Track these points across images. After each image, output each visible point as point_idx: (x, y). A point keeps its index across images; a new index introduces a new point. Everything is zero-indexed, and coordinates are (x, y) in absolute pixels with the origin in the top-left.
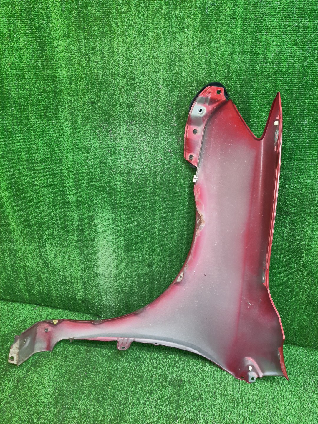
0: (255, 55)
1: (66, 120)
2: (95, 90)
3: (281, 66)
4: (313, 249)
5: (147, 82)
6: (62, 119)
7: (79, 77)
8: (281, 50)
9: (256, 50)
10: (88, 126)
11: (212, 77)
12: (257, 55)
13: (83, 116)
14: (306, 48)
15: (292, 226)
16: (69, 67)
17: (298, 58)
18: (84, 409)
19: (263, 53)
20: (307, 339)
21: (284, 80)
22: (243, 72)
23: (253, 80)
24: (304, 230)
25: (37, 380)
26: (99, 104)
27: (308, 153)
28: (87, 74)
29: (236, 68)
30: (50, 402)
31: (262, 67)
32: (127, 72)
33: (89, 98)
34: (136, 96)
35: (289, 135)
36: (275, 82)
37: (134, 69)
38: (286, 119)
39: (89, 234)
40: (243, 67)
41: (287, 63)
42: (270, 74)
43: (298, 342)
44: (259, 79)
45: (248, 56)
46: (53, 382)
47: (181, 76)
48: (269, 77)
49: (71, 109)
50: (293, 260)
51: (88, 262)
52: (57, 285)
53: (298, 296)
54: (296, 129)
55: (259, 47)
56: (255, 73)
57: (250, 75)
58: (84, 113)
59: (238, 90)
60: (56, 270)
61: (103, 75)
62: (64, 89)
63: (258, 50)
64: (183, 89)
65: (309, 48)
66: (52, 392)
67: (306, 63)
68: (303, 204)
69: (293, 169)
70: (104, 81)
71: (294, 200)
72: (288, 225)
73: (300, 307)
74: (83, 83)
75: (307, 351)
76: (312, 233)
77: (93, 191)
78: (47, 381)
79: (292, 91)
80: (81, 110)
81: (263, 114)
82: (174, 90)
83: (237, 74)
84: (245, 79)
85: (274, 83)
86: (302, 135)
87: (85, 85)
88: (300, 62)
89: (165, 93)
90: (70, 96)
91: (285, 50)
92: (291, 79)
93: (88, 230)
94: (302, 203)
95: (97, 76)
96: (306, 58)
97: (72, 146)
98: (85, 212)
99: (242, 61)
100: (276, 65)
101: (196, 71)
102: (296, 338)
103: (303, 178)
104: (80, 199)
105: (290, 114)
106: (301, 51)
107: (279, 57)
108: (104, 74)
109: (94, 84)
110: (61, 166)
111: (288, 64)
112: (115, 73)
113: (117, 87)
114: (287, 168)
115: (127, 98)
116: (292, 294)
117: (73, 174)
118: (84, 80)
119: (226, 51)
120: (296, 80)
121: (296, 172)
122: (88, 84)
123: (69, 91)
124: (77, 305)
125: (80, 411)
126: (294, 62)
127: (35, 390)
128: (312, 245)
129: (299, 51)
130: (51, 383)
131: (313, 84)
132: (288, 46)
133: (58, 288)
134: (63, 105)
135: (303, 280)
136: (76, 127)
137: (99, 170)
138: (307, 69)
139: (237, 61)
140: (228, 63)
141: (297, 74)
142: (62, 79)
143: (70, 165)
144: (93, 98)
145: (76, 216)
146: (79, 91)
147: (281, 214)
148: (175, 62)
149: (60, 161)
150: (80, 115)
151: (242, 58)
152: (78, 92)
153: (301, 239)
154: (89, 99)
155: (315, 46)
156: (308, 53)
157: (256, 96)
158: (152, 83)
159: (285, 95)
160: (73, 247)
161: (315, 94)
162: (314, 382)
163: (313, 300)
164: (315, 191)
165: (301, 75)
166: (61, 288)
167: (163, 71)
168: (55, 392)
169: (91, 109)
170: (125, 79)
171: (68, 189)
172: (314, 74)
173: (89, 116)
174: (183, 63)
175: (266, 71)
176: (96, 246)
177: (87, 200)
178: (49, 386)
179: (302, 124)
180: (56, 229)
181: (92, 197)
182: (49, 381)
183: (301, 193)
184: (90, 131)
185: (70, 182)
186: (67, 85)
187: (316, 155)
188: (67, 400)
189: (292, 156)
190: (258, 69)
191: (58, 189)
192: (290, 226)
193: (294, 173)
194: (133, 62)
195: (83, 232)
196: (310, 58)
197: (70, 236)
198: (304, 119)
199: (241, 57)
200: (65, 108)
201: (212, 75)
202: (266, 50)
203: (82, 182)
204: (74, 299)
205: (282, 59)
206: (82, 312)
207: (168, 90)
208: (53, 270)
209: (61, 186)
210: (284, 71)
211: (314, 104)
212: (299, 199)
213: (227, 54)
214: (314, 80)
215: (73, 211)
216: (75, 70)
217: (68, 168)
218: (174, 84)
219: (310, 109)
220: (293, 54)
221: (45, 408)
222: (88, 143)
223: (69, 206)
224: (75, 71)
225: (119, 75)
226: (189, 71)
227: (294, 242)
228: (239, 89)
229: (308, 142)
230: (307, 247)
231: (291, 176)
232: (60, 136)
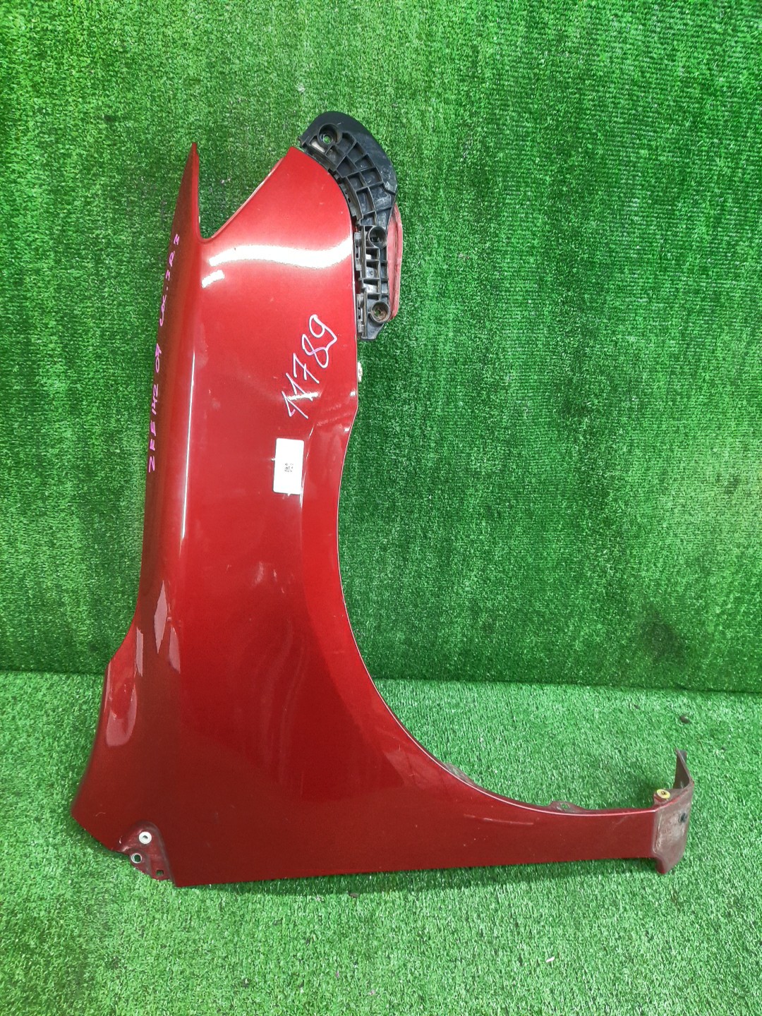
0: (536, 28)
1: (30, 165)
2: (116, 82)
3: (594, 61)
4: (628, 487)
5: (266, 72)
6: (17, 163)
7: (67, 40)
8: (597, 21)
9: (541, 14)
10: (98, 186)
11: (434, 72)
12: (544, 28)
13: (81, 155)
14: (650, 22)
15: (591, 439)
16: (33, 5)
17: (633, 44)
18: (152, 895)
19: (557, 25)
20: (598, 670)
21: (600, 97)
22: (508, 68)
23: (530, 92)
24: (614, 446)
25: (12, 850)
26: (130, 124)
27: (636, 276)
28: (91, 34)
29: (492, 54)
30: (60, 896)
31: (553, 60)
32: (208, 38)
33: (100, 103)
34: (235, 108)
35: (601, 232)
36: (580, 101)
37: (229, 32)
38: (597, 194)
39: (107, 478)
40: (509, 55)
41: (610, 54)
42: (570, 80)
43: (582, 679)
44: (543, 90)
45: (521, 28)
46: (57, 849)
47: (356, 64)
48: (566, 88)
49: (44, 133)
50: (587, 512)
51: (107, 549)
52: (17, 614)
53: (590, 585)
54: (616, 218)
55: (548, 8)
56: (535, 74)
57: (524, 77)
58: (85, 146)
59: (495, 114)
60: (13, 577)
61: (140, 39)
62: (21, 70)
63: (545, 16)
64: (360, 99)
65: (659, 21)
66: (60, 871)
67: (648, 60)
68: (616, 391)
69: (602, 312)
70: (143, 60)
71: (600, 382)
72: (581, 438)
73: (591, 607)
74: (81, 58)
75: (600, 693)
76: (630, 452)
77: (117, 365)
78: (39, 849)
79: (614, 127)
80: (74, 139)
81: (547, 178)
82: (336, 100)
83: (495, 71)
84: (511, 86)
85: (577, 103)
86: (628, 233)
87: (85, 64)
88: (637, 56)
89: (314, 108)
90: (42, 94)
91: (606, 22)
92: (615, 97)
93: (103, 469)
94: (614, 389)
95: (123, 41)
96: (648, 47)
97: (51, 239)
98: (94, 422)
99: (507, 40)
100: (583, 59)
101: (394, 52)
102: (579, 671)
103: (623, 332)
104: (78, 386)
105: (607, 182)
106: (641, 27)
107: (592, 38)
108: (143, 38)
109: (112, 65)
110: (19, 296)
111: (611, 58)
112: (173, 39)
113: (180, 78)
114: (591, 308)
115: (210, 112)
116: (578, 582)
117: (56, 320)
118: (83, 51)
119: (471, 8)
120: (626, 100)
121: (609, 319)
122: (96, 63)
123: (37, 79)
124: (76, 656)
125: (142, 901)
126: (625, 54)
127: (13, 876)
128: (626, 479)
129: (636, 26)
130: (52, 851)
131: (659, 113)
132: (613, 12)
133: (20, 621)
134: (20, 120)
135: (602, 552)
136: (62, 187)
137: (131, 308)
138: (648, 75)
139: (495, 38)
140: (475, 42)
141: (628, 84)
142: (14, 40)
143: (46, 295)
144: (110, 107)
145: (68, 434)
146: (68, 82)
147: (569, 413)
148: (340, 22)
149: (15, 283)
150: (74, 154)
151: (509, 32)
152: (65, 86)
153: (607, 466)
154: (98, 108)
155: (670, 17)
156: (653, 35)
157: (533, 132)
158: (278, 75)
159: (599, 134)
160: (63, 515)
161: (661, 137)
162: (620, 752)
163: (619, 592)
164: (642, 361)
165: (635, 88)
166: (29, 620)
167: (307, 46)
168: (66, 869)
169: (106, 136)
170: (204, 57)
171: (43, 361)
172: (662, 89)
173: (101, 157)
174: (360, 29)
175: (560, 72)
176: (127, 508)
177: (98, 389)
178: (47, 859)
179: (630, 206)
180: (10, 469)
181: (113, 380)
182: (45, 848)
183: (615, 366)
184: (105, 199)
185: (46, 341)
186: (30, 59)
187: (650, 281)
188: (104, 883)
189: (604, 280)
190: (541, 64)
191: (14, 360)
192: (586, 438)
193: (605, 321)
194: (227, 11)
195: (90, 473)
196: (658, 49)
197: (54, 485)
198: (633, 196)
199: (505, 29)
200: (27, 130)
201: (433, 69)
202: (563, 18)
203: (83, 341)
204: (69, 643)
205: (599, 45)
206: (90, 672)
207: (321, 99)
208: (6, 577)
209: (23, 353)
210: (601, 76)
211: (657, 160)
212: (611, 379)
213: (473, 16)
214: (662, 104)
215: (58, 421)
216: (55, 15)
217: (40, 301)
218: (335, 85)
219: (648, 172)
220: (624, 35)
221: (53, 911)
222: (98, 232)
223: (46, 407)
224: (53, 18)
225: (185, 44)
226: (376, 52)
227: (591, 472)
228: (497, 111)
229: (638, 250)
230: (616, 482)
231: (597, 329)
232: (16, 211)
